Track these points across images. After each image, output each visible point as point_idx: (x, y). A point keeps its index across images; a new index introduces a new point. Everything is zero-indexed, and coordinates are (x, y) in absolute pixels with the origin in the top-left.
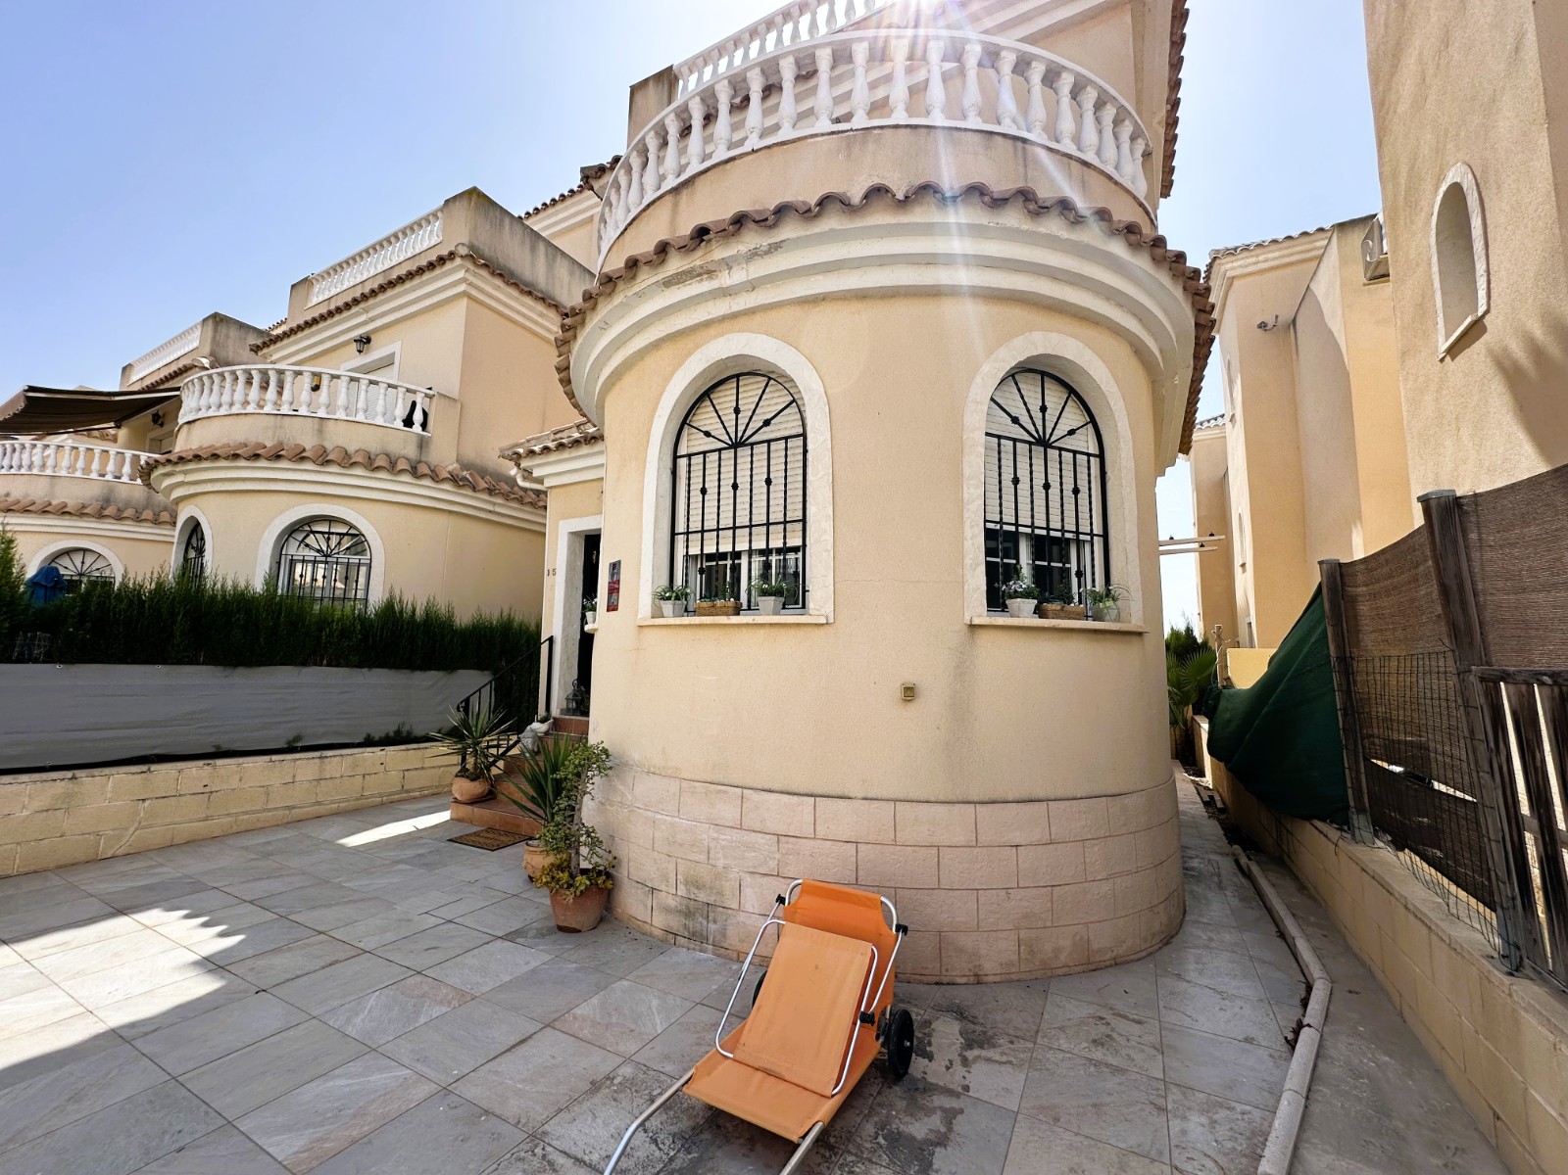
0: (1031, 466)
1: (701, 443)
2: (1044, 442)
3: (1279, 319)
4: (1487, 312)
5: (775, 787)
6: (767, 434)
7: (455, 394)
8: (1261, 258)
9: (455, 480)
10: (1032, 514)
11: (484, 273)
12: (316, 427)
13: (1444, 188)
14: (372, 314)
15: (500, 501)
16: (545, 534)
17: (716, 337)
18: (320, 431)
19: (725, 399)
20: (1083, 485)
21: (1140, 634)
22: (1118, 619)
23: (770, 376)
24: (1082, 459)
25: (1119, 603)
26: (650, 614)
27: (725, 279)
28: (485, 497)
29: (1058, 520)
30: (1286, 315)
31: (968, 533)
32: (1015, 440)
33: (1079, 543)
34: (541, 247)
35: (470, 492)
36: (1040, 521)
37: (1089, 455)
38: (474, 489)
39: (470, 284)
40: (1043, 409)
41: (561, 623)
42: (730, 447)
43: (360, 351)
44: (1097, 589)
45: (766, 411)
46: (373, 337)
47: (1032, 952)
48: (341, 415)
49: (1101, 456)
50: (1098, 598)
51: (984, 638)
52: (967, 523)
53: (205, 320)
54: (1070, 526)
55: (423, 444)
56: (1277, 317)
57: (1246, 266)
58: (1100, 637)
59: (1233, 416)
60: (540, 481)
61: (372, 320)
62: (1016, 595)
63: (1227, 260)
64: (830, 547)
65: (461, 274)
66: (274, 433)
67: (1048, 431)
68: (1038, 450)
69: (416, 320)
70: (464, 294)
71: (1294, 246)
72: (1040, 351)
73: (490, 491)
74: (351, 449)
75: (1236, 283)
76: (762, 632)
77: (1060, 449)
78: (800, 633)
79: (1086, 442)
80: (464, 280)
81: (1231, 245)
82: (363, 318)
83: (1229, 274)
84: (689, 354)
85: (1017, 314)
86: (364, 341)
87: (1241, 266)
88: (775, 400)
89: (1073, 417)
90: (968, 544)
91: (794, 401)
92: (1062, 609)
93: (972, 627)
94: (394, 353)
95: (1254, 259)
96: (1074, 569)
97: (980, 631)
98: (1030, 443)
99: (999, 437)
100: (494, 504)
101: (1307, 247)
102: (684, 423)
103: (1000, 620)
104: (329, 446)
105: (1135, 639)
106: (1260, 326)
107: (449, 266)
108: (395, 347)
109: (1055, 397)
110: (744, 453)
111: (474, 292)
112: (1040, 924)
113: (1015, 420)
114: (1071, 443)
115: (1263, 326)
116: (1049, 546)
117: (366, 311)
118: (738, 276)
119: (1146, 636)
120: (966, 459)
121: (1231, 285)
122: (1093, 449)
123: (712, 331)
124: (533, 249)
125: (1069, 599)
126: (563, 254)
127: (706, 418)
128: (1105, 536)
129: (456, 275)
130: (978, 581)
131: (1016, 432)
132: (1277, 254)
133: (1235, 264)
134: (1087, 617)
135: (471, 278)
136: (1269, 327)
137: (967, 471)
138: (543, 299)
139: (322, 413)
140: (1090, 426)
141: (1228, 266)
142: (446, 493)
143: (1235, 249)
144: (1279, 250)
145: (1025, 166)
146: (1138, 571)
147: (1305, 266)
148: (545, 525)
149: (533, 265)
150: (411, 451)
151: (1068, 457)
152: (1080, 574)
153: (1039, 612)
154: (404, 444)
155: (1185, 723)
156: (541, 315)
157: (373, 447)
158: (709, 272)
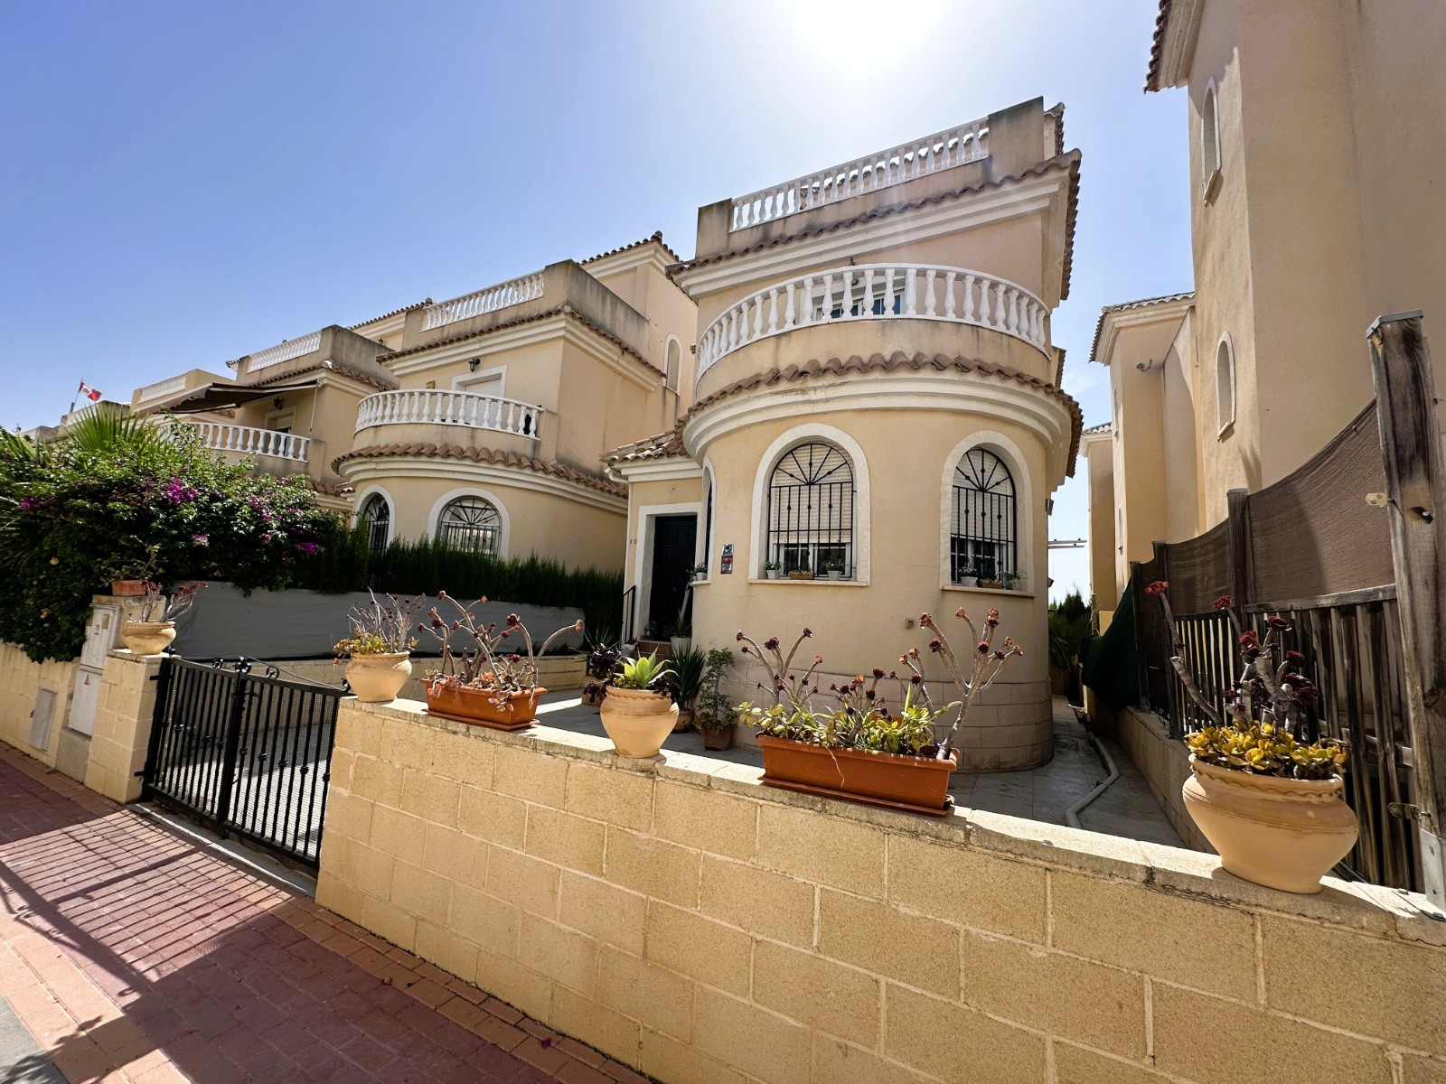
0: (976, 502)
1: (785, 480)
2: (983, 490)
3: (1153, 363)
4: (1234, 422)
5: (836, 671)
6: (828, 479)
7: (555, 411)
8: (1141, 315)
9: (558, 473)
10: (974, 531)
11: (577, 323)
12: (470, 434)
13: (1220, 341)
14: (483, 344)
15: (582, 486)
16: (626, 516)
17: (802, 424)
18: (472, 437)
19: (803, 456)
20: (1003, 514)
21: (1032, 598)
22: (1020, 589)
23: (832, 447)
24: (1003, 498)
25: (1021, 580)
26: (757, 577)
27: (812, 396)
28: (574, 484)
29: (990, 534)
30: (1157, 360)
31: (942, 541)
32: (967, 489)
33: (1000, 546)
34: (608, 298)
35: (565, 481)
36: (979, 534)
37: (1007, 496)
38: (568, 479)
39: (568, 331)
40: (983, 471)
41: (641, 576)
42: (807, 484)
43: (473, 370)
44: (1009, 572)
45: (829, 466)
46: (481, 359)
47: (969, 760)
48: (485, 426)
49: (1014, 497)
50: (1009, 577)
51: (950, 597)
52: (942, 536)
53: (324, 330)
54: (996, 536)
55: (536, 445)
56: (1151, 361)
57: (1129, 320)
58: (1009, 598)
59: (1117, 433)
60: (626, 477)
61: (483, 348)
62: (967, 574)
63: (1116, 314)
64: (868, 545)
65: (563, 324)
66: (442, 438)
67: (985, 482)
68: (979, 495)
69: (521, 351)
70: (563, 338)
71: (1165, 308)
72: (983, 441)
73: (578, 480)
74: (492, 449)
75: (1122, 332)
76: (830, 590)
77: (992, 493)
78: (853, 590)
79: (1005, 489)
80: (564, 328)
81: (1118, 303)
82: (477, 346)
83: (1116, 325)
84: (784, 431)
85: (970, 421)
86: (476, 362)
87: (1126, 320)
88: (835, 461)
89: (999, 474)
90: (942, 547)
91: (846, 462)
92: (991, 582)
93: (943, 590)
94: (501, 374)
95: (1135, 316)
96: (997, 560)
97: (947, 593)
98: (975, 490)
99: (959, 487)
100: (577, 489)
101: (1175, 309)
102: (776, 468)
103: (959, 588)
104: (478, 448)
105: (1029, 601)
106: (1138, 367)
107: (554, 318)
108: (502, 369)
109: (989, 463)
110: (815, 489)
111: (569, 336)
112: (974, 746)
113: (968, 478)
114: (997, 490)
115: (1141, 366)
116: (986, 547)
117: (480, 342)
118: (820, 395)
119: (1035, 599)
120: (942, 501)
121: (1118, 332)
122: (1009, 492)
123: (799, 420)
124: (604, 301)
125: (993, 577)
126: (622, 301)
127: (790, 466)
128: (1015, 542)
129: (558, 325)
130: (947, 566)
131: (968, 484)
132: (1152, 313)
133: (1122, 318)
134: (1003, 587)
135: (569, 327)
136: (1145, 368)
137: (942, 507)
138: (612, 339)
139: (473, 425)
140: (1008, 480)
141: (1116, 319)
142: (550, 482)
143: (1122, 307)
144: (1155, 310)
145: (978, 340)
146: (1032, 562)
147: (1174, 323)
148: (627, 510)
149: (603, 311)
150: (528, 451)
151: (995, 497)
152: (1000, 563)
153: (979, 584)
154: (523, 445)
155: (1072, 668)
156: (609, 349)
157: (506, 449)
158: (803, 391)
